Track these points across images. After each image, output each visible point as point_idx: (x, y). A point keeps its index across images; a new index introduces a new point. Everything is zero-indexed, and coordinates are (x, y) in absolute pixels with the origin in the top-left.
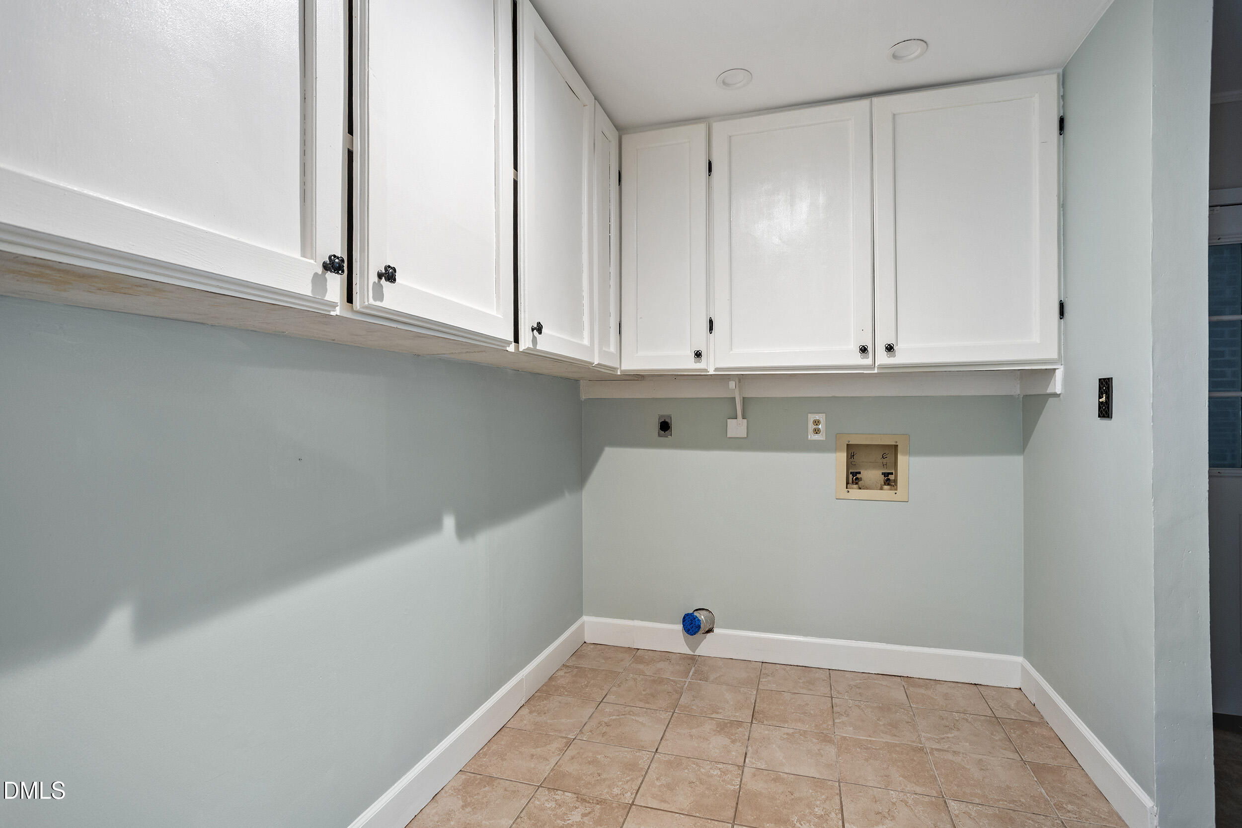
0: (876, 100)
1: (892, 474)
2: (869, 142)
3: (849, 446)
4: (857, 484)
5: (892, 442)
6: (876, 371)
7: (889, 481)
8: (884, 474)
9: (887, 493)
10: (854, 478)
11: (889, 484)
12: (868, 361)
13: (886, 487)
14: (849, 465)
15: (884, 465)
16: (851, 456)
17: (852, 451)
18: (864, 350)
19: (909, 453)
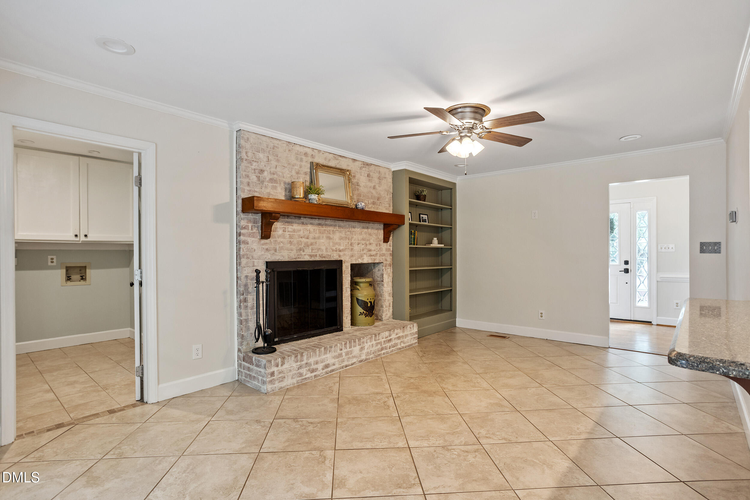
0: (81, 158)
1: (84, 276)
2: (78, 170)
3: (67, 267)
4: (69, 280)
5: (84, 265)
6: (80, 242)
7: (83, 278)
8: (81, 276)
9: (82, 282)
10: (69, 278)
11: (83, 280)
12: (78, 239)
13: (82, 281)
14: (67, 274)
15: (80, 273)
16: (67, 271)
17: (68, 269)
18: (76, 236)
19: (91, 268)
